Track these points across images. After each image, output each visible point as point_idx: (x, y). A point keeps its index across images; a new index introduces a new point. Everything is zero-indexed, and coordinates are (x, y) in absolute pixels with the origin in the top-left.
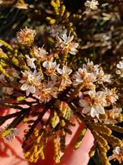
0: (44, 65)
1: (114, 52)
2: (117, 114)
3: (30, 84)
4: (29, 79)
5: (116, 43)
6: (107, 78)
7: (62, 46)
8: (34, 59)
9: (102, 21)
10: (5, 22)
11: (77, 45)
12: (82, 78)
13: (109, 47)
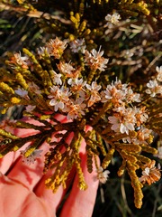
0: (69, 82)
1: (145, 72)
2: (147, 135)
3: (58, 100)
4: (59, 95)
5: (147, 61)
6: (136, 98)
7: (91, 61)
8: (60, 75)
9: (132, 33)
10: (12, 33)
11: (107, 61)
12: (111, 95)
13: (140, 66)
